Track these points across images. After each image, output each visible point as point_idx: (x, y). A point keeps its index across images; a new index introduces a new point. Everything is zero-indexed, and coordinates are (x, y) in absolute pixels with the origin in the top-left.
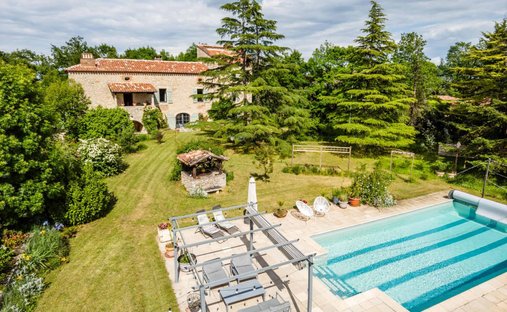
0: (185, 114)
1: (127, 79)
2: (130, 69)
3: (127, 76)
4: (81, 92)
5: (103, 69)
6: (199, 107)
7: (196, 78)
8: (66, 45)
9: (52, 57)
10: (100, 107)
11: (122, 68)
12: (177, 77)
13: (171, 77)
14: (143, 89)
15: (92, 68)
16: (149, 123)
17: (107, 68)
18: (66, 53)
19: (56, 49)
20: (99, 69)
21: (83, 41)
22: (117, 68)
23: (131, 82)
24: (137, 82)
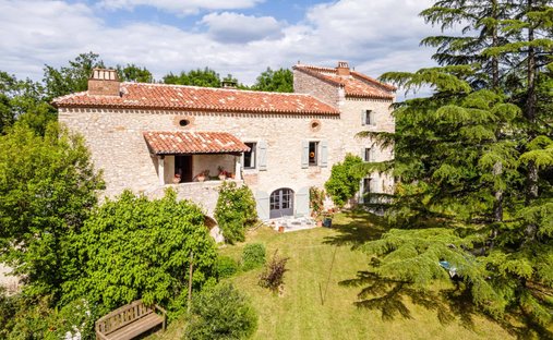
0: (285, 190)
1: (183, 123)
2: (189, 103)
3: (184, 116)
4: (81, 158)
5: (136, 102)
6: (312, 176)
7: (309, 120)
8: (69, 66)
9: (44, 85)
10: (127, 196)
11: (173, 101)
12: (276, 119)
13: (266, 120)
14: (221, 146)
15: (111, 99)
16: (229, 220)
17: (144, 101)
18: (68, 80)
19: (52, 72)
20: (126, 102)
21: (98, 60)
22: (162, 101)
23: (191, 130)
24: (206, 130)
